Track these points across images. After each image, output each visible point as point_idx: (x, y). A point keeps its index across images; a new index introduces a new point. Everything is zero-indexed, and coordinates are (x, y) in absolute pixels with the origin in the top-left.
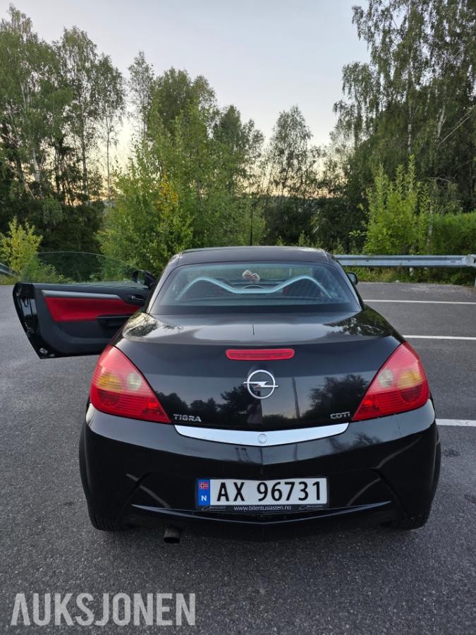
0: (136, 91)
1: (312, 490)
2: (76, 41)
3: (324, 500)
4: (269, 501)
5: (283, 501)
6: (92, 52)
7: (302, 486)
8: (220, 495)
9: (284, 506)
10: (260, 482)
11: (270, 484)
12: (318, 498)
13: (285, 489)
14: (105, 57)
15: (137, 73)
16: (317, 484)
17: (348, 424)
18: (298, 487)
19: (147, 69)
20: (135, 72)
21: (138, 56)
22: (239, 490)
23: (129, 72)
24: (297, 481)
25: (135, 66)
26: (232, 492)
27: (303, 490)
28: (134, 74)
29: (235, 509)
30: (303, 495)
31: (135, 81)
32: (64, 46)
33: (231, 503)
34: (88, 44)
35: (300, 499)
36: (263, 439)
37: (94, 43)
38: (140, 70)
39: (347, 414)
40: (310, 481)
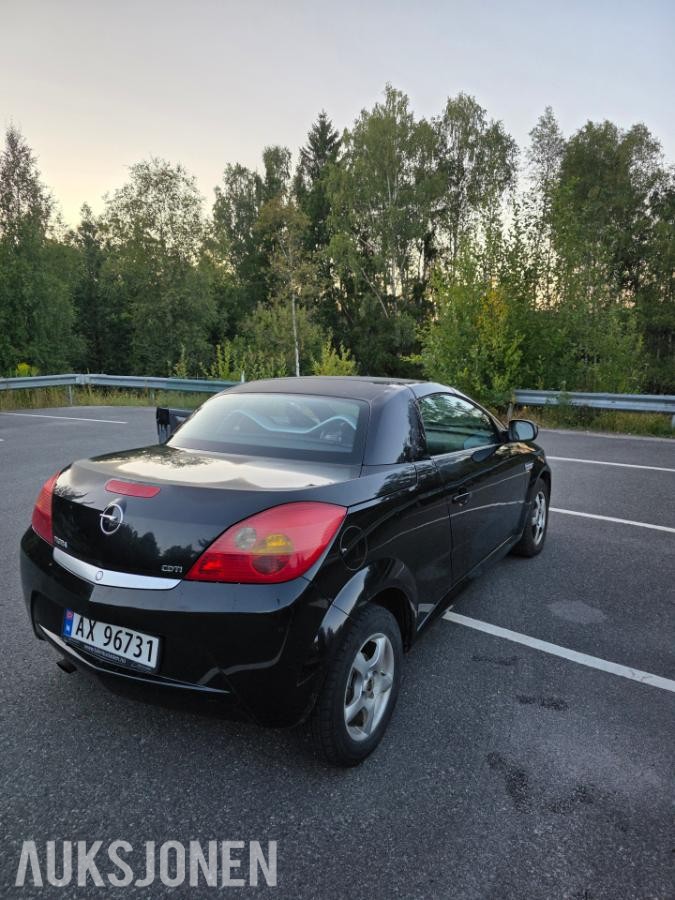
0: (538, 161)
1: (145, 648)
2: (461, 112)
3: (153, 664)
4: (110, 648)
5: (120, 653)
6: (481, 120)
7: (138, 642)
8: (79, 629)
9: (120, 657)
10: (107, 625)
11: (115, 629)
12: (149, 660)
13: (125, 639)
14: (495, 123)
15: (541, 137)
16: (150, 643)
17: (179, 581)
18: (135, 642)
19: (554, 130)
20: (538, 137)
21: (544, 114)
22: (92, 628)
23: (530, 138)
24: (135, 634)
25: (539, 128)
26: (87, 628)
27: (138, 646)
28: (537, 139)
29: (86, 647)
30: (137, 653)
31: (538, 148)
32: (446, 120)
33: (84, 640)
34: (476, 111)
35: (135, 655)
36: (99, 576)
37: (483, 107)
38: (546, 133)
39: (179, 570)
40: (146, 638)
